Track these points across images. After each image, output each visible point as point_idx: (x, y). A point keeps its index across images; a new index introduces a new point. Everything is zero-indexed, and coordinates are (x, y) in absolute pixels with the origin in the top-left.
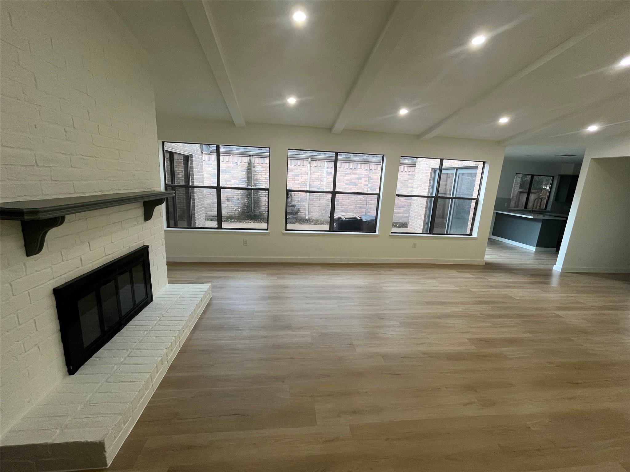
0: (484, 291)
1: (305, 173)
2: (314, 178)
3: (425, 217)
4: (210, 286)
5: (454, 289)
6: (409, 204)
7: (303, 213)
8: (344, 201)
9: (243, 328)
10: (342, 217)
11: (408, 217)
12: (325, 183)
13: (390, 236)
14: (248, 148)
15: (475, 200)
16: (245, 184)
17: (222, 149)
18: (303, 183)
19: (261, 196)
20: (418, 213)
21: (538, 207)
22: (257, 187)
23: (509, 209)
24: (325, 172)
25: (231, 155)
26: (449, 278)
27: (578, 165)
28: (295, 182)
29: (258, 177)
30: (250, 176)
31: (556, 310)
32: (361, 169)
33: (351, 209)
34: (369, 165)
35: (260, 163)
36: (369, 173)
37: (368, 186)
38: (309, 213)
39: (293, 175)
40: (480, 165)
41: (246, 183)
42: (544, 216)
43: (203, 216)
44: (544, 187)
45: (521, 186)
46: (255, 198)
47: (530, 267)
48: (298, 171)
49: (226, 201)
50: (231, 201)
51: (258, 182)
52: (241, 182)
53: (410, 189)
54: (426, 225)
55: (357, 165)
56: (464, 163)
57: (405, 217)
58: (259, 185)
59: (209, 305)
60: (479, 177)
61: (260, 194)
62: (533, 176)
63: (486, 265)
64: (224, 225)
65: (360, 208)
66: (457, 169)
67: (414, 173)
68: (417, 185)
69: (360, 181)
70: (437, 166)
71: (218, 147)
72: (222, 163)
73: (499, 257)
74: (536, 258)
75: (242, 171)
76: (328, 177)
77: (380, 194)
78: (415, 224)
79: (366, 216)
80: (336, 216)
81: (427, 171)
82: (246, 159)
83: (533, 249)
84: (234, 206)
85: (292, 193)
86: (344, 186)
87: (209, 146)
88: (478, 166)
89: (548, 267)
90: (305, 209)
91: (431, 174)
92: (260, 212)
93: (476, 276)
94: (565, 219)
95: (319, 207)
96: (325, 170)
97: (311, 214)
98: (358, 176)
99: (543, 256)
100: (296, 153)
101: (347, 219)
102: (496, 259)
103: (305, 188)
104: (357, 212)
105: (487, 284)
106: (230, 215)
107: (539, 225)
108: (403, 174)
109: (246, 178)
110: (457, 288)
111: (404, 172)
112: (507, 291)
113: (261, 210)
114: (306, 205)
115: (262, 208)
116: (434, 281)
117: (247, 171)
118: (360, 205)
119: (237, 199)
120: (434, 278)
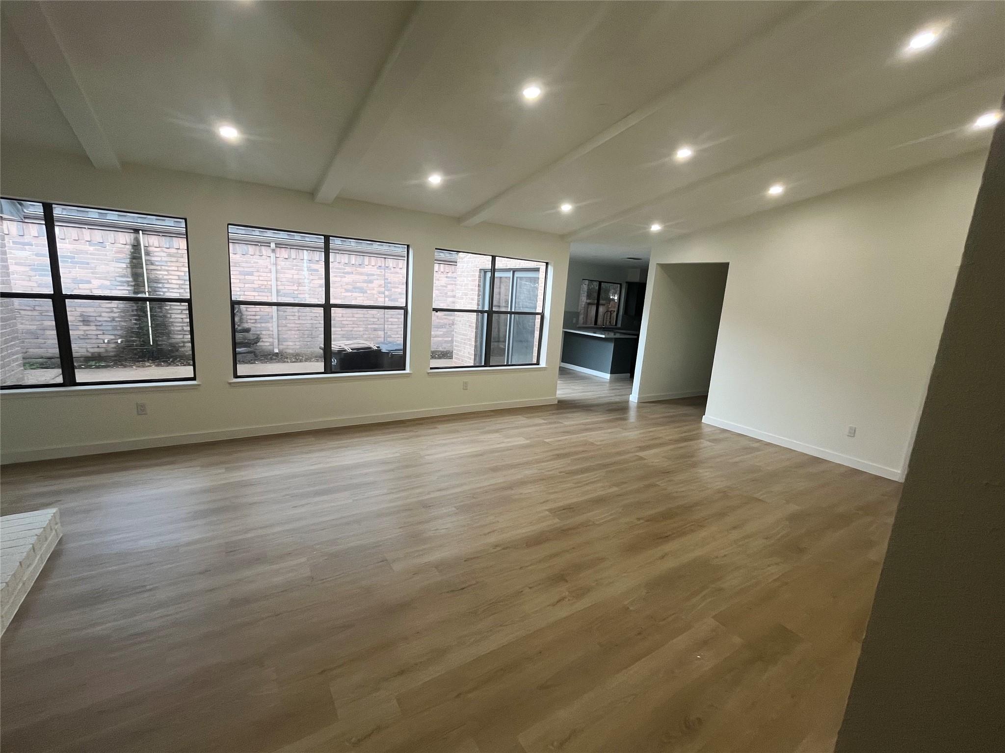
0: (560, 441)
1: (267, 270)
2: (284, 280)
3: (476, 342)
4: (54, 513)
5: (524, 442)
6: (451, 322)
7: (267, 343)
8: (345, 319)
9: (155, 586)
10: (346, 348)
11: (452, 341)
12: (306, 288)
13: (428, 373)
14: (128, 214)
15: (540, 316)
16: (129, 288)
17: (57, 211)
18: (263, 287)
19: (170, 312)
20: (465, 336)
21: (608, 323)
22: (160, 295)
23: (578, 326)
24: (306, 269)
25: (86, 227)
26: (517, 428)
27: (644, 271)
28: (247, 285)
29: (161, 274)
30: (139, 272)
31: (637, 451)
32: (371, 266)
33: (358, 333)
34: (383, 259)
35: (161, 246)
36: (384, 272)
37: (384, 293)
38: (280, 343)
39: (241, 273)
40: (543, 267)
41: (132, 286)
42: (615, 335)
43: (17, 358)
44: (611, 297)
45: (589, 296)
46: (155, 316)
47: (607, 400)
48: (249, 265)
49: (81, 324)
50: (92, 324)
51: (160, 285)
52: (119, 284)
53: (451, 299)
54: (479, 353)
55: (364, 259)
56: (522, 264)
57: (446, 342)
58: (164, 290)
59: (55, 555)
60: (542, 283)
61: (167, 308)
62: (600, 283)
63: (559, 404)
64: (81, 376)
65: (374, 330)
66: (514, 271)
67: (454, 275)
68: (461, 294)
69: (370, 285)
70: (487, 266)
71: (48, 209)
72: (62, 243)
73: (573, 391)
74: (612, 388)
75: (118, 261)
76: (311, 277)
77: (407, 309)
78: (462, 352)
79: (387, 344)
80: (335, 346)
81: (473, 272)
82: (126, 238)
83: (607, 376)
84: (103, 334)
85: (242, 306)
86: (343, 294)
87: (21, 204)
88: (539, 268)
89: (624, 398)
90: (271, 336)
91: (480, 277)
92: (172, 345)
93: (550, 421)
94: (636, 337)
95: (298, 330)
96: (305, 265)
97: (284, 343)
98: (366, 278)
99: (618, 385)
100: (243, 232)
101: (356, 351)
102: (570, 394)
103: (268, 296)
104: (369, 338)
105: (562, 430)
106: (93, 353)
107: (611, 347)
108: (441, 276)
109: (130, 276)
110: (528, 442)
111: (440, 273)
112: (586, 436)
113: (173, 341)
114: (272, 327)
115: (176, 336)
116: (497, 435)
117: (131, 262)
118: (374, 326)
119: (109, 319)
120: (497, 431)
